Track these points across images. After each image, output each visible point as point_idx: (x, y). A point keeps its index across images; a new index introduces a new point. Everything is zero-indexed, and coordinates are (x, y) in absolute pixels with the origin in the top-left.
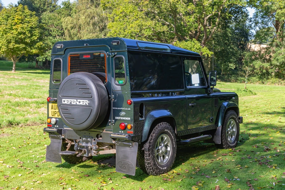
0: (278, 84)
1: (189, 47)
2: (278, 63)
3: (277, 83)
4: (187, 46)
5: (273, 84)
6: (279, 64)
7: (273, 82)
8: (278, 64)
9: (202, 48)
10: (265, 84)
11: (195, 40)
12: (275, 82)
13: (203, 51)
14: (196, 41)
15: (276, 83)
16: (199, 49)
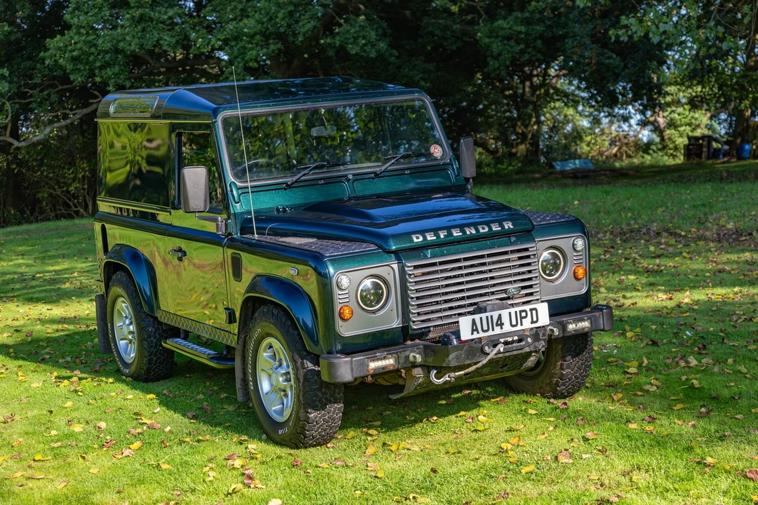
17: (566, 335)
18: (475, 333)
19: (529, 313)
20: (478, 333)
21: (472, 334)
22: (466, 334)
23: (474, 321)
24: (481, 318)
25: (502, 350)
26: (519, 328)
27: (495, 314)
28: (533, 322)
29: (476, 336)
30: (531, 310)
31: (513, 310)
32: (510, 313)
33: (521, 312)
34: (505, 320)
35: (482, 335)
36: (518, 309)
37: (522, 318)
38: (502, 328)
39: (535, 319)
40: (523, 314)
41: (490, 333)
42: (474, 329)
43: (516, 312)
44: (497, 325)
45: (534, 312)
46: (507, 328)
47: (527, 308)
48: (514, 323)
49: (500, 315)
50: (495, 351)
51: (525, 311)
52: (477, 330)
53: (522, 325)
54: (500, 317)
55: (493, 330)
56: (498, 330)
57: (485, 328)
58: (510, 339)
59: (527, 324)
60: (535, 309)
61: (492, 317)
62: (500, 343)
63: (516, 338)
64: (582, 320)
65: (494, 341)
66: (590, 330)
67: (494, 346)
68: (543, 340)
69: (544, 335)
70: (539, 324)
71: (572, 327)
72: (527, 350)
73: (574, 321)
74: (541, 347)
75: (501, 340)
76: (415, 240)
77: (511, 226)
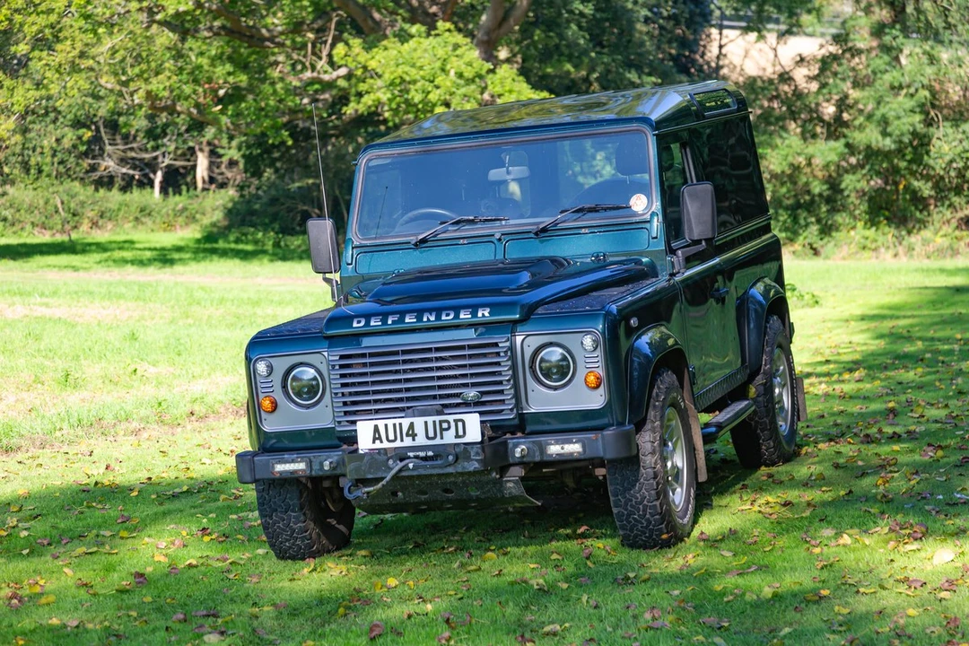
0: (891, 252)
1: (421, 68)
2: (888, 141)
3: (888, 248)
4: (413, 66)
5: (867, 254)
6: (893, 147)
7: (868, 243)
8: (888, 144)
9: (491, 76)
10: (827, 258)
11: (449, 30)
12: (879, 243)
13: (498, 89)
14: (456, 33)
15: (883, 250)
16: (473, 81)
17: (545, 459)
18: (378, 442)
19: (453, 424)
20: (381, 442)
21: (374, 442)
22: (365, 442)
23: (376, 427)
24: (386, 425)
25: (411, 466)
26: (438, 441)
27: (406, 422)
28: (457, 436)
29: (378, 445)
30: (456, 421)
31: (430, 419)
32: (426, 423)
33: (441, 422)
34: (419, 429)
35: (386, 445)
36: (438, 418)
37: (442, 430)
38: (414, 440)
39: (461, 433)
40: (445, 426)
41: (398, 444)
42: (377, 436)
43: (434, 422)
44: (408, 435)
45: (460, 424)
46: (421, 440)
47: (451, 418)
48: (431, 434)
49: (412, 423)
50: (401, 465)
51: (448, 422)
52: (380, 438)
53: (442, 438)
54: (412, 426)
55: (402, 440)
56: (408, 442)
57: (391, 437)
58: (422, 454)
59: (449, 437)
60: (462, 420)
61: (400, 424)
62: (409, 458)
63: (430, 453)
64: (570, 442)
65: (401, 455)
66: (582, 457)
67: (401, 460)
68: (477, 460)
69: (477, 454)
70: (467, 439)
71: (554, 449)
72: (450, 470)
73: (557, 442)
74: (472, 469)
75: (411, 454)
76: (355, 325)
77: (487, 314)
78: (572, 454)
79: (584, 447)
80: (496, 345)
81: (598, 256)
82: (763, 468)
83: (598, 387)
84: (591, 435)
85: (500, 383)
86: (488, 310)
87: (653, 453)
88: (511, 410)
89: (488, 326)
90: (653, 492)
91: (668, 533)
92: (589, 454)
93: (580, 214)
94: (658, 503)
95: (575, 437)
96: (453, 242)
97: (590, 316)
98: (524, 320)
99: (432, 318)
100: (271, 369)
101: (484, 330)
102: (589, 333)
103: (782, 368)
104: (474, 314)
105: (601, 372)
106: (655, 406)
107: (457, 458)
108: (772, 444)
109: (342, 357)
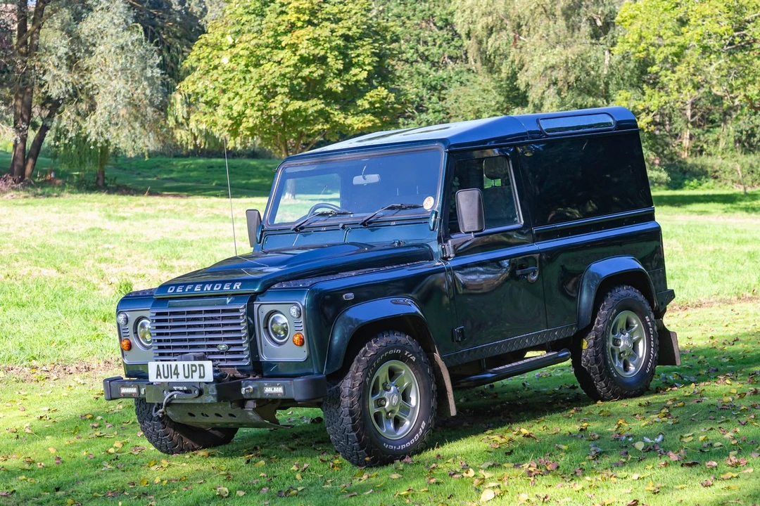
18: (159, 377)
19: (198, 368)
20: (161, 378)
21: (157, 377)
22: (152, 378)
23: (158, 366)
24: (163, 365)
25: (175, 396)
26: (190, 380)
27: (173, 364)
28: (200, 377)
29: (159, 380)
30: (200, 365)
31: (186, 363)
32: (184, 366)
33: (192, 365)
34: (180, 370)
35: (163, 380)
36: (190, 363)
37: (193, 371)
38: (177, 377)
39: (202, 375)
40: (194, 369)
41: (169, 380)
42: (158, 375)
43: (188, 365)
44: (175, 374)
45: (202, 368)
46: (181, 379)
47: (197, 363)
48: (187, 375)
49: (177, 365)
50: (170, 394)
51: (195, 366)
52: (160, 375)
53: (192, 377)
54: (176, 367)
55: (171, 377)
56: (174, 379)
57: (166, 375)
58: (181, 388)
59: (196, 378)
60: (203, 365)
61: (171, 366)
62: (174, 390)
63: (185, 388)
64: (275, 385)
65: (170, 387)
66: (284, 397)
67: (171, 391)
68: (213, 395)
69: (213, 391)
70: (205, 380)
71: (268, 390)
72: (198, 401)
73: (269, 386)
74: (209, 401)
75: (175, 388)
76: (169, 291)
77: (238, 288)
78: (277, 394)
79: (284, 389)
80: (237, 310)
81: (394, 243)
82: (599, 402)
83: (302, 344)
84: (287, 382)
85: (240, 338)
86: (240, 284)
87: (351, 395)
88: (247, 358)
89: (237, 296)
90: (350, 425)
91: (369, 456)
92: (287, 397)
93: (396, 211)
94: (355, 434)
95: (279, 382)
96: (318, 229)
97: (298, 291)
98: (262, 293)
99: (209, 289)
100: (127, 320)
101: (234, 299)
102: (296, 304)
103: (636, 325)
104: (231, 287)
105: (303, 333)
106: (359, 361)
107: (201, 393)
108: (604, 385)
109: (158, 314)
